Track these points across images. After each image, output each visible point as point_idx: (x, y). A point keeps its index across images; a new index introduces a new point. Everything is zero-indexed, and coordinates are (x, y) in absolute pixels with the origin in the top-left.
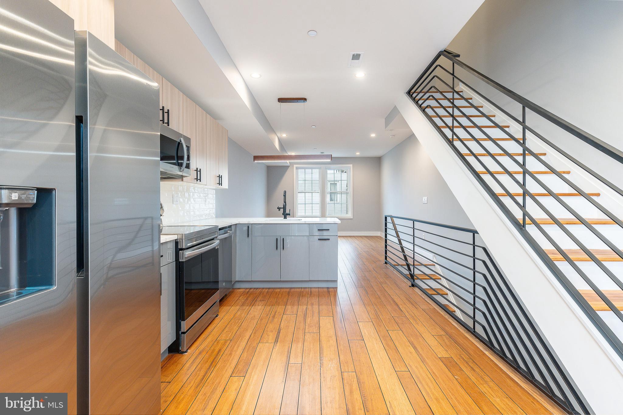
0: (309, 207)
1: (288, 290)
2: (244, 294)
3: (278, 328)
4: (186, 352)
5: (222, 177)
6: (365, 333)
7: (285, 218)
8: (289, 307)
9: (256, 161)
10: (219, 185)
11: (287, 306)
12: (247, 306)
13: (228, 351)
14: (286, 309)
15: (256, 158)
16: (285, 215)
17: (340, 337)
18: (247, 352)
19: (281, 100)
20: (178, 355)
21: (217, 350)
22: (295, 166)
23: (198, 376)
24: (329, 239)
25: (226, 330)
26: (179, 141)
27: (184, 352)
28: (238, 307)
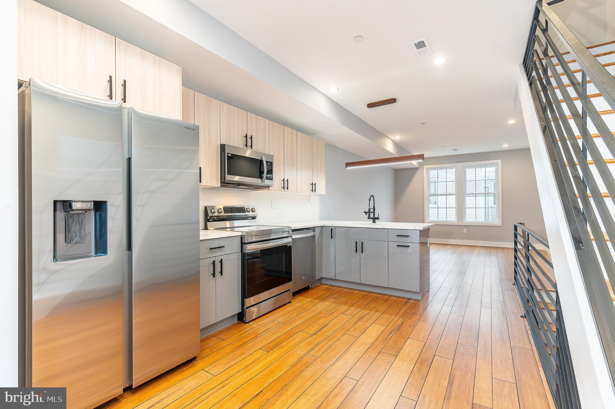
0: (442, 211)
1: (366, 293)
2: (325, 290)
3: (326, 324)
4: (248, 323)
5: (316, 184)
6: (405, 351)
7: (374, 222)
8: (353, 308)
9: (348, 168)
10: (312, 192)
11: (351, 308)
12: (319, 300)
13: (274, 331)
14: (349, 309)
15: (348, 165)
16: (375, 219)
17: (375, 346)
18: (286, 336)
19: (370, 105)
20: (243, 324)
21: (268, 328)
22: (425, 167)
23: (242, 341)
24: (409, 246)
25: (286, 315)
26: (260, 159)
27: (246, 323)
28: (311, 299)
